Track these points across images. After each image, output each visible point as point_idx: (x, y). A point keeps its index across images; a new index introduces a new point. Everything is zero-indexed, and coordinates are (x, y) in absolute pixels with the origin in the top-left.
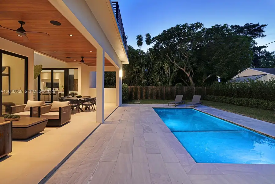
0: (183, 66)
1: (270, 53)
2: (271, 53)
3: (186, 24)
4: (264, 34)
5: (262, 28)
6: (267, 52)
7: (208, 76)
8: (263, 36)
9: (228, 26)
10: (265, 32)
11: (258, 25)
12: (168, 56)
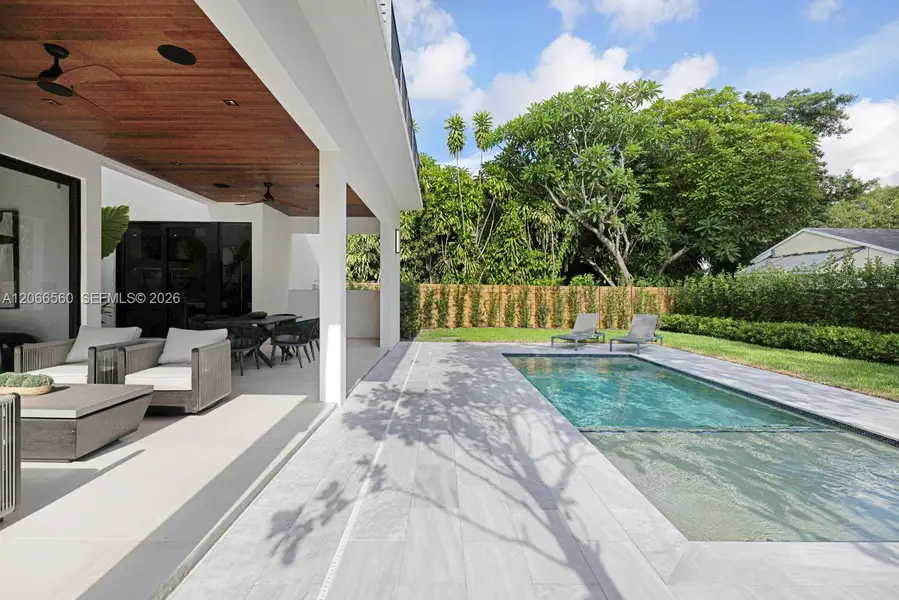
0: (594, 220)
1: (864, 182)
2: (867, 185)
3: (604, 85)
4: (845, 124)
5: (839, 107)
6: (854, 181)
7: (674, 252)
8: (842, 130)
9: (735, 94)
10: (847, 118)
11: (827, 96)
12: (546, 186)
